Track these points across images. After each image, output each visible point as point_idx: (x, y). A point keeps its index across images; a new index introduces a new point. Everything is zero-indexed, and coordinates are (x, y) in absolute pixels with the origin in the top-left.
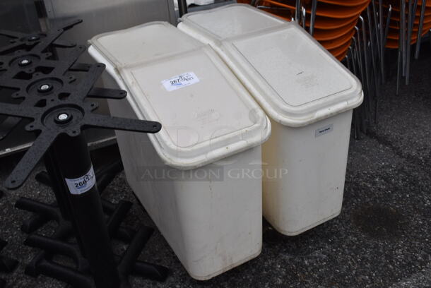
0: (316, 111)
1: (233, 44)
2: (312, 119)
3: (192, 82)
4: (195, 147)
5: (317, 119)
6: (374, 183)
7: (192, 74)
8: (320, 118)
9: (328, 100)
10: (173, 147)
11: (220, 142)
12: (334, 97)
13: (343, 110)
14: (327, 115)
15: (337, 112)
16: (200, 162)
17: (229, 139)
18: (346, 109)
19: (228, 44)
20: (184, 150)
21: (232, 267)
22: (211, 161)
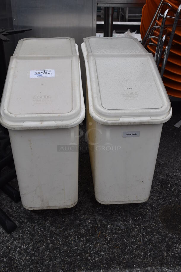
0: (121, 117)
2: (116, 121)
3: (49, 76)
4: (18, 116)
8: (124, 123)
9: (135, 111)
10: (6, 112)
11: (36, 117)
12: (140, 111)
13: (145, 122)
14: (130, 123)
15: (140, 123)
16: (18, 127)
17: (43, 117)
18: (149, 122)
19: (92, 58)
20: (10, 115)
21: (49, 208)
22: (27, 128)
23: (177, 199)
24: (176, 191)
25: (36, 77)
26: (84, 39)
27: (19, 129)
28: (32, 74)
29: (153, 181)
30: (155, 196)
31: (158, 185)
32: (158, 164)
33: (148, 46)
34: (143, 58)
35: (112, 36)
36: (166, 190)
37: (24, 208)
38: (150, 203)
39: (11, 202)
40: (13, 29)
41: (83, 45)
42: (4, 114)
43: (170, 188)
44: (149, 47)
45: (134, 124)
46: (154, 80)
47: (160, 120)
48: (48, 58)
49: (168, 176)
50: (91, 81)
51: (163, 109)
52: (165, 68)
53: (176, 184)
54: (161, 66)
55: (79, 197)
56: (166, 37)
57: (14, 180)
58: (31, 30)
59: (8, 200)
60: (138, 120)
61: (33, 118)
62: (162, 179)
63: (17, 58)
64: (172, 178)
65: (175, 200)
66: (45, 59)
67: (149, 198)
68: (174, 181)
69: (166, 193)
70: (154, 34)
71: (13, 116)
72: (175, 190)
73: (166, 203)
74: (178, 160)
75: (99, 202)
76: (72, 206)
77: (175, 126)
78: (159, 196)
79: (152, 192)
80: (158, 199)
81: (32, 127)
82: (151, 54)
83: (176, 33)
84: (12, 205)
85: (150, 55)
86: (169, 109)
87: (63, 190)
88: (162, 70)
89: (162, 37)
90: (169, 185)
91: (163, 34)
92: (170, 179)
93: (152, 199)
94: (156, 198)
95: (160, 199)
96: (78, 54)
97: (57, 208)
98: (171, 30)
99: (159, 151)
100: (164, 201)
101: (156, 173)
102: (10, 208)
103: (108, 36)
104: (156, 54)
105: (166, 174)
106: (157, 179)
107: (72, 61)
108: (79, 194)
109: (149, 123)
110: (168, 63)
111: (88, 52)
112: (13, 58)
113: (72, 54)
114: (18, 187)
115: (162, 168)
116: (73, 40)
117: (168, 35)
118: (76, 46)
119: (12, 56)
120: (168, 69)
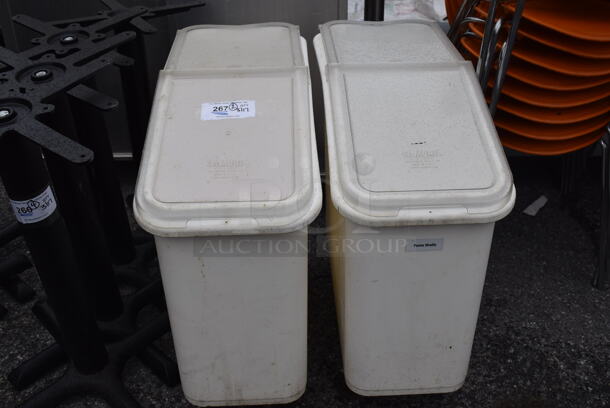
0: (401, 208)
1: (344, 76)
2: (394, 219)
3: (243, 115)
4: (175, 207)
5: (401, 222)
6: (573, 366)
7: (251, 104)
8: (407, 221)
9: (432, 196)
10: (149, 197)
11: (215, 210)
12: (444, 195)
13: (456, 220)
14: (422, 221)
15: (444, 221)
16: (175, 230)
17: (230, 210)
18: (463, 220)
19: (336, 73)
20: (159, 204)
21: (242, 404)
22: (194, 233)
23: (529, 383)
24: (528, 364)
25: (214, 117)
26: (320, 26)
27: (176, 236)
28: (207, 112)
29: (475, 340)
30: (480, 374)
31: (488, 349)
32: (487, 302)
33: (463, 41)
34: (451, 73)
35: (381, 18)
36: (505, 362)
37: (188, 402)
38: (467, 391)
39: (159, 386)
40: (165, 4)
41: (318, 40)
42: (146, 202)
43: (514, 356)
44: (466, 41)
45: (431, 223)
46: (476, 124)
47: (489, 215)
48: (241, 74)
49: (508, 329)
50: (335, 126)
51: (495, 190)
52: (500, 89)
53: (527, 347)
54: (491, 86)
55: (309, 377)
56: (502, 24)
57: (166, 336)
58: (203, 5)
59: (153, 382)
60: (438, 214)
61: (208, 210)
62: (496, 335)
63: (173, 74)
64: (517, 334)
65: (524, 384)
66: (235, 77)
67: (467, 380)
68: (523, 340)
69: (505, 369)
70: (476, 14)
71: (165, 206)
72: (525, 360)
73: (505, 392)
74: (532, 292)
75: (353, 390)
76: (294, 399)
77: (525, 211)
78: (489, 376)
79: (472, 366)
80: (486, 383)
81: (207, 232)
82: (469, 63)
83: (524, 15)
84: (161, 392)
85: (466, 65)
86: (508, 190)
87: (273, 364)
88: (495, 96)
89: (494, 23)
90: (512, 351)
91: (497, 16)
92: (513, 337)
93: (473, 383)
94: (481, 379)
95: (491, 382)
96: (307, 63)
97: (261, 403)
98: (514, 9)
99: (488, 270)
100: (499, 387)
101: (481, 322)
102: (158, 400)
103: (373, 19)
104: (480, 61)
105: (505, 324)
106: (485, 336)
107: (293, 80)
108: (309, 370)
109: (465, 222)
110: (507, 80)
111: (329, 60)
112: (165, 74)
113: (294, 64)
114: (174, 354)
115: (496, 310)
116: (295, 29)
117: (507, 19)
118: (303, 41)
119: (162, 71)
120: (507, 93)
